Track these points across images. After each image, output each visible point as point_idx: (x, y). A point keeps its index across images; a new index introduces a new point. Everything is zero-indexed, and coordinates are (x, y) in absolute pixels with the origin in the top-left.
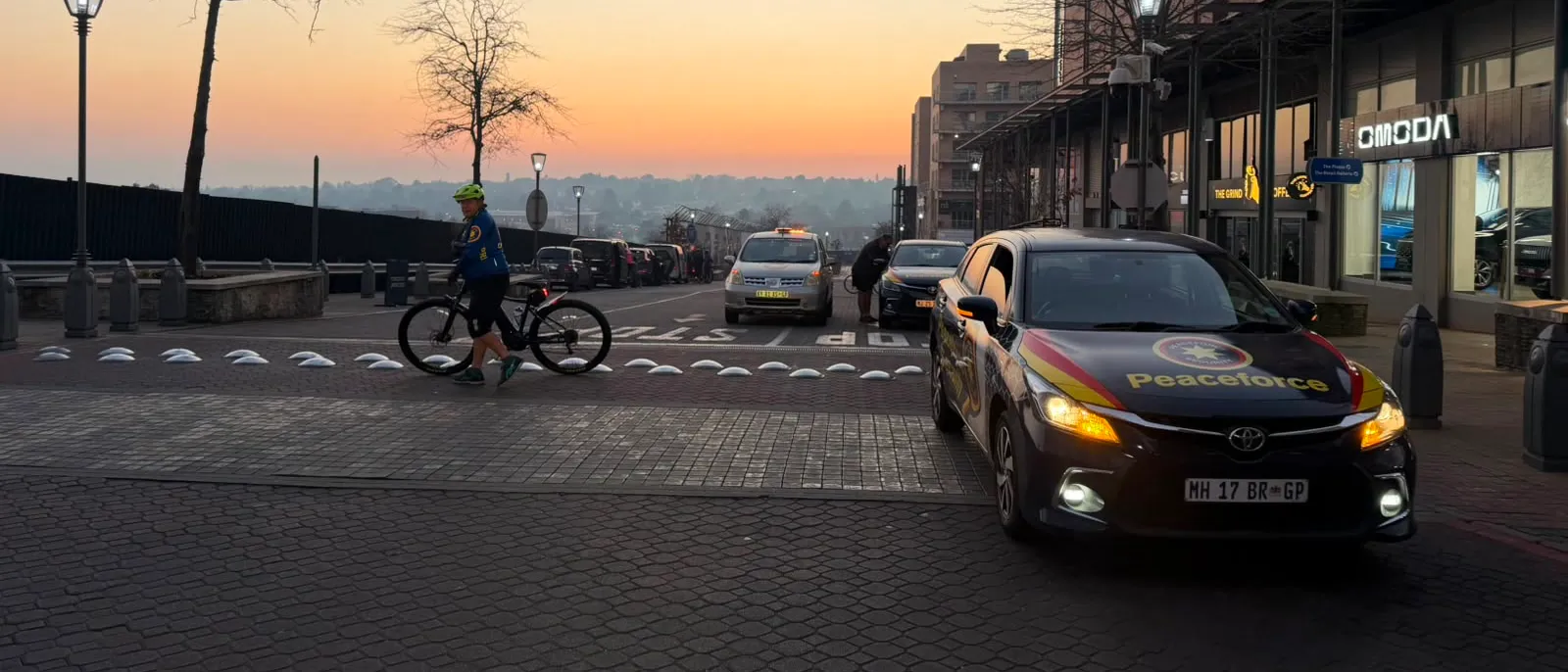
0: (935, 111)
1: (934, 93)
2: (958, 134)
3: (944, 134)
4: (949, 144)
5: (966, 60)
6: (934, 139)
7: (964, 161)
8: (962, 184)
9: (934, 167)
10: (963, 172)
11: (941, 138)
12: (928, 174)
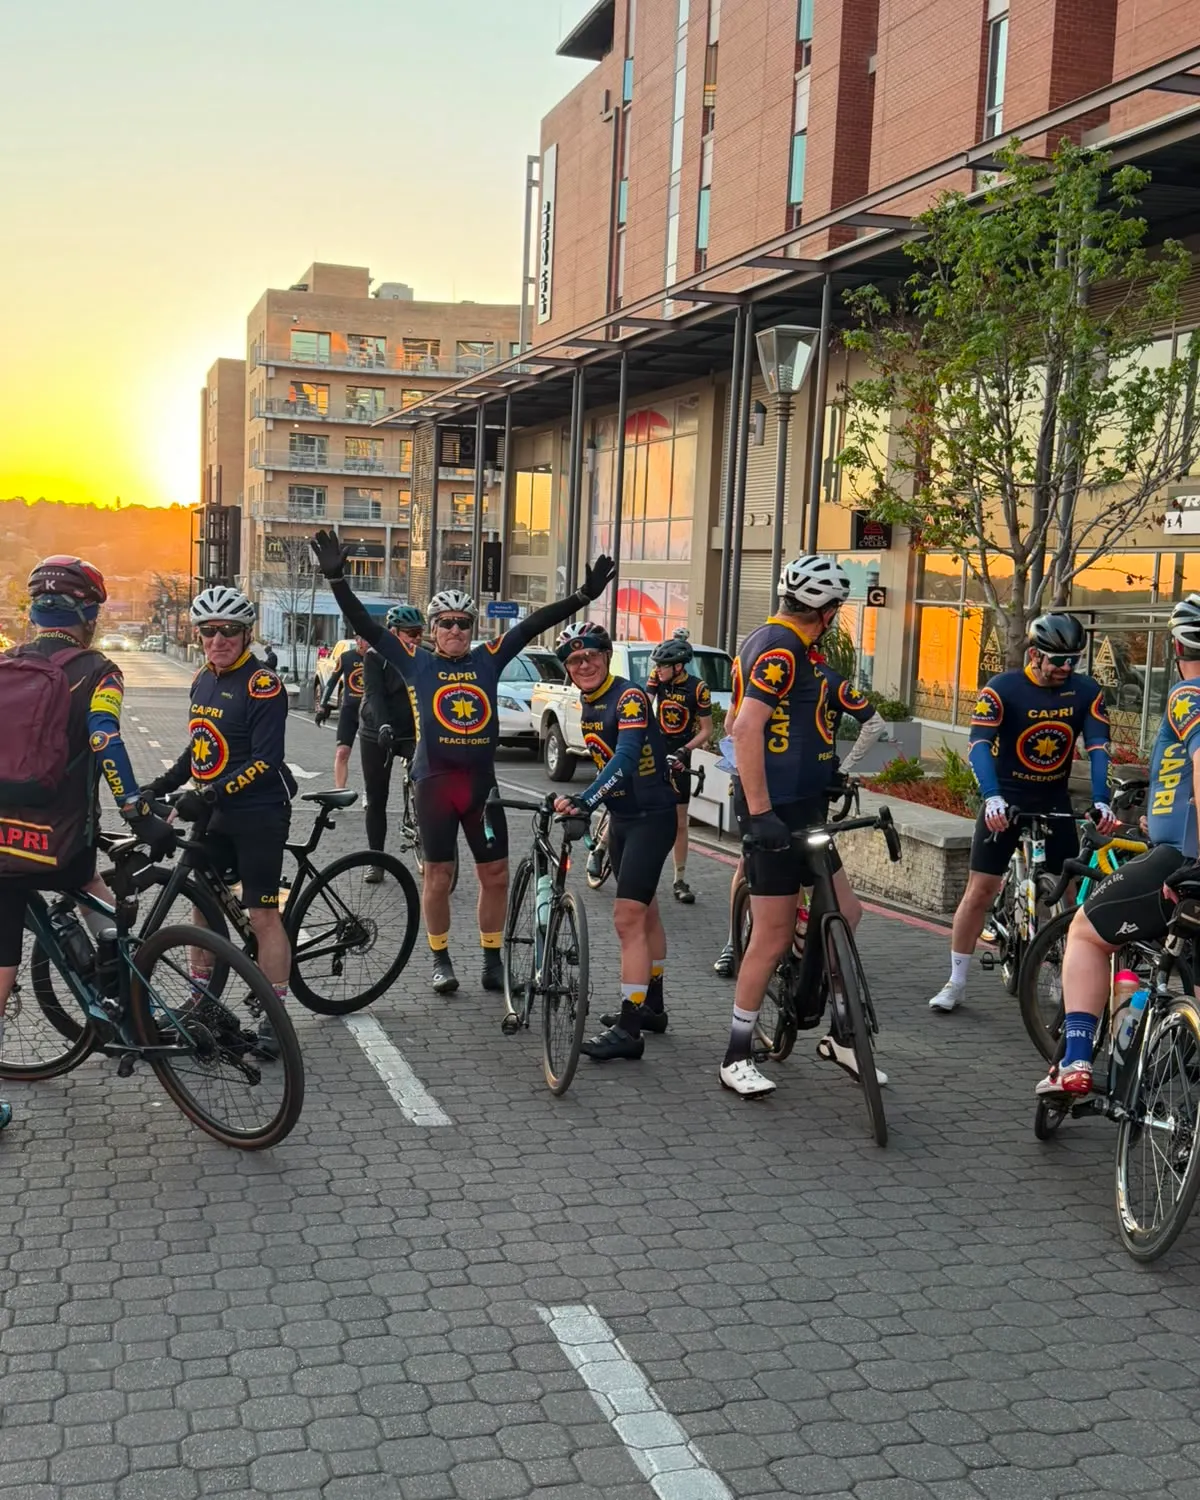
0: (255, 380)
1: (253, 348)
2: (300, 422)
3: (275, 420)
4: (283, 439)
5: (311, 290)
6: (255, 429)
7: (310, 470)
8: (305, 510)
9: (254, 477)
10: (306, 491)
11: (270, 426)
12: (242, 490)
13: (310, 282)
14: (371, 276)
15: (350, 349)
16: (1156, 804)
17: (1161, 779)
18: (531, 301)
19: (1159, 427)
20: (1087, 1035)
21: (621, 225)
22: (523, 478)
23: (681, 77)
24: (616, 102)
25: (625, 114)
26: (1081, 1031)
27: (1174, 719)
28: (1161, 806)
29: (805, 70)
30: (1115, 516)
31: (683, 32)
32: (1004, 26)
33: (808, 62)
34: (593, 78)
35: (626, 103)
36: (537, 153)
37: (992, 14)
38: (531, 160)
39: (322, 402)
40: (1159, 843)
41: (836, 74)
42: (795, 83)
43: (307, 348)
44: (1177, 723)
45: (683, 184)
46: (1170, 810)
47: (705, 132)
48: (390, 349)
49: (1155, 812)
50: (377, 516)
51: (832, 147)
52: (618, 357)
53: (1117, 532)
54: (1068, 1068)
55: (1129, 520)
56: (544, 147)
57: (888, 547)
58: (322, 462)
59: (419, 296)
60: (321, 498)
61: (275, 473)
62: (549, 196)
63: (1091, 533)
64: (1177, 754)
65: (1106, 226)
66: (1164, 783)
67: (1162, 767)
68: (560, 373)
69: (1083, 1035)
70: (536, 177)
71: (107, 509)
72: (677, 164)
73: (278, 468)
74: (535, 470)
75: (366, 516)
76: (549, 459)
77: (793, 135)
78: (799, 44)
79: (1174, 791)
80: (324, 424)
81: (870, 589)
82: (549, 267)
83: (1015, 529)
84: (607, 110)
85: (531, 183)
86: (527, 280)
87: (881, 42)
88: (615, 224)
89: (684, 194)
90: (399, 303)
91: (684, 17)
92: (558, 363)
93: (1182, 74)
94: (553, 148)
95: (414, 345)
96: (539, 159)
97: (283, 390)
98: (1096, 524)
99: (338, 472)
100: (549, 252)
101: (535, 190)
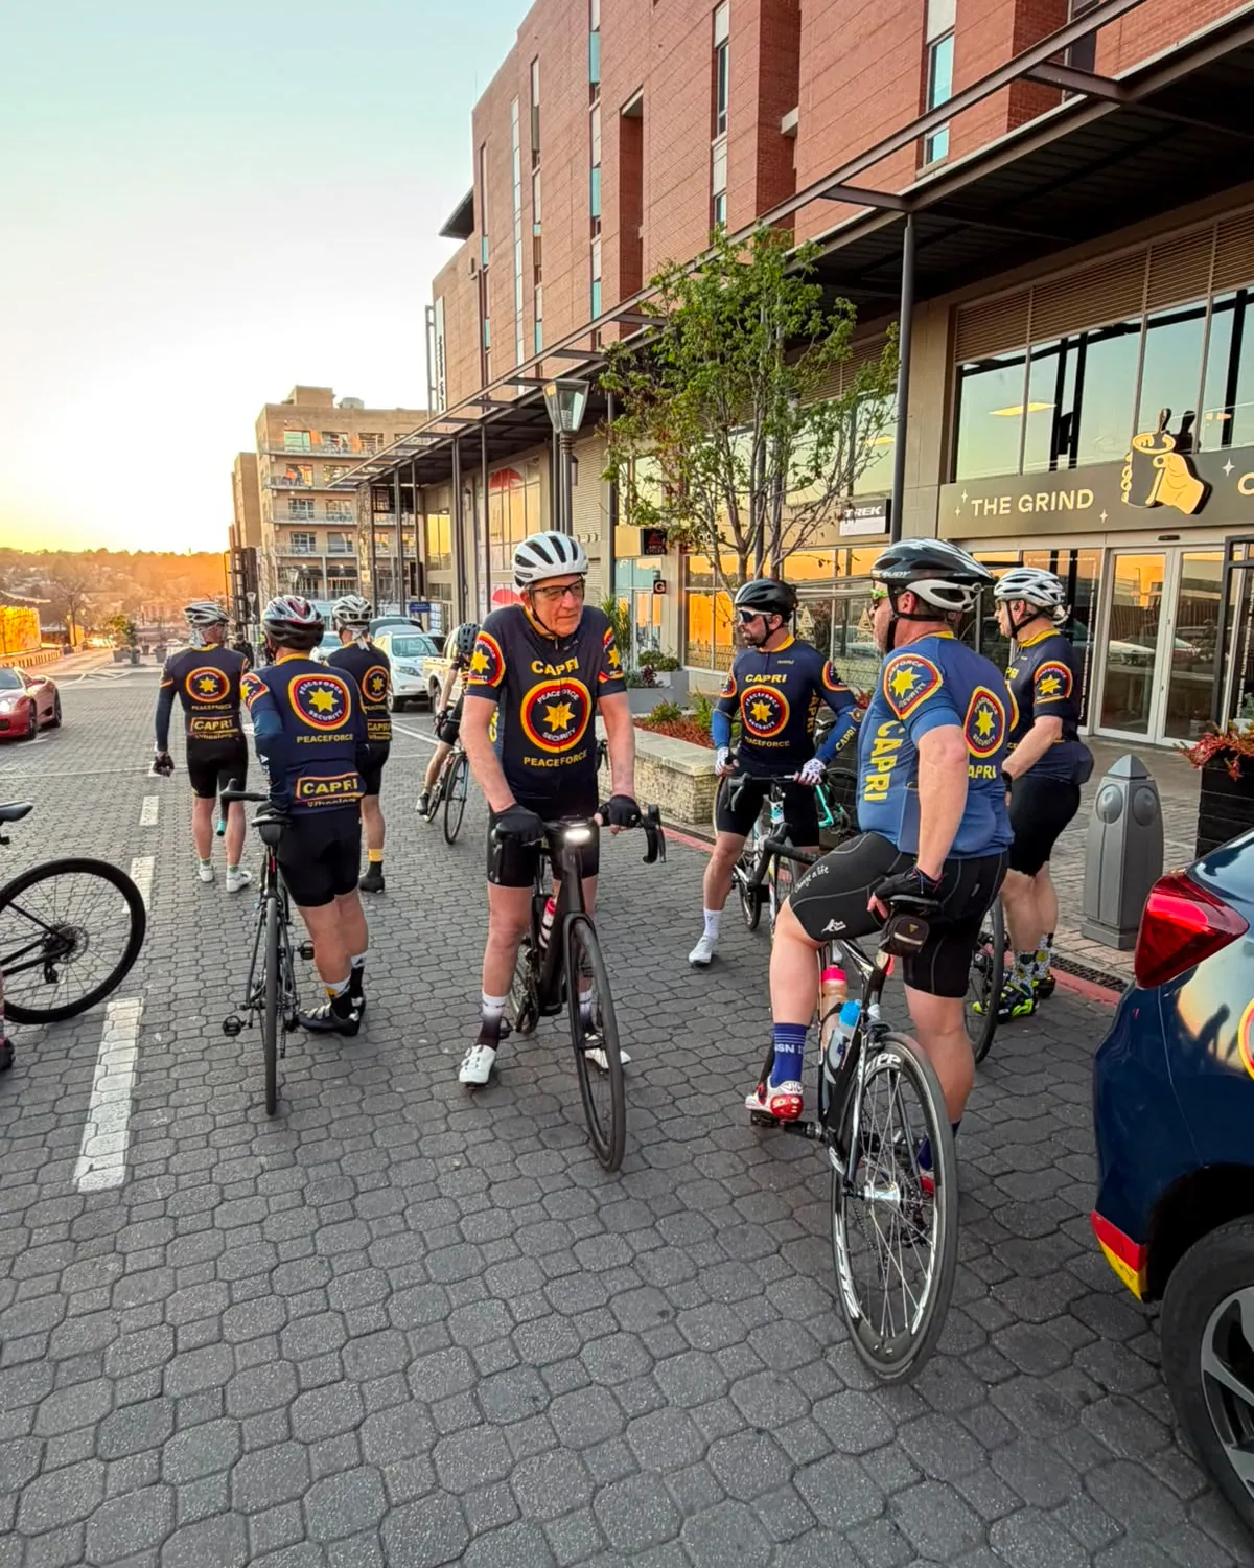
0: (263, 464)
1: (260, 446)
2: (297, 491)
3: (278, 491)
4: (284, 503)
5: (295, 404)
6: (265, 497)
7: (304, 522)
8: (303, 549)
9: (267, 529)
10: (302, 535)
11: (275, 494)
12: (260, 538)
13: (294, 398)
14: (334, 392)
15: (325, 441)
16: (869, 788)
17: (873, 761)
18: (434, 407)
19: (836, 442)
20: (796, 1049)
21: (487, 349)
22: (432, 518)
23: (519, 246)
24: (479, 266)
25: (485, 274)
26: (790, 1045)
27: (892, 694)
28: (874, 791)
29: (598, 237)
30: (808, 515)
31: (518, 216)
32: (724, 199)
33: (599, 232)
34: (462, 252)
35: (485, 266)
36: (431, 304)
37: (715, 192)
38: (428, 309)
39: (311, 478)
40: (868, 831)
41: (617, 239)
42: (592, 246)
43: (295, 441)
44: (897, 699)
45: (525, 320)
46: (883, 796)
47: (536, 283)
48: (351, 440)
49: (868, 797)
50: (350, 550)
51: (618, 289)
52: (480, 429)
53: (810, 527)
54: (776, 1090)
55: (818, 517)
56: (435, 299)
57: (666, 553)
58: (312, 517)
59: (368, 406)
60: (313, 540)
61: (281, 525)
62: (440, 332)
63: (791, 529)
64: (893, 734)
65: (793, 290)
66: (876, 766)
67: (874, 747)
68: (444, 443)
69: (792, 1050)
70: (431, 320)
71: (183, 556)
72: (520, 305)
73: (282, 521)
74: (440, 512)
75: (343, 551)
76: (447, 505)
77: (592, 282)
78: (593, 219)
79: (889, 775)
80: (310, 491)
81: (655, 582)
82: (444, 379)
83: (738, 527)
84: (473, 271)
85: (429, 324)
86: (431, 389)
87: (645, 215)
88: (484, 348)
89: (525, 327)
90: (354, 410)
91: (518, 205)
92: (443, 437)
93: (839, 185)
94: (441, 299)
95: (367, 438)
96: (433, 308)
97: (281, 470)
98: (795, 521)
99: (322, 522)
100: (444, 370)
101: (432, 328)
